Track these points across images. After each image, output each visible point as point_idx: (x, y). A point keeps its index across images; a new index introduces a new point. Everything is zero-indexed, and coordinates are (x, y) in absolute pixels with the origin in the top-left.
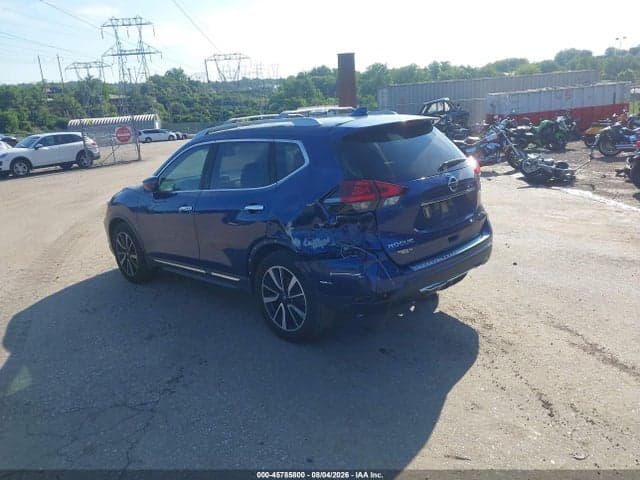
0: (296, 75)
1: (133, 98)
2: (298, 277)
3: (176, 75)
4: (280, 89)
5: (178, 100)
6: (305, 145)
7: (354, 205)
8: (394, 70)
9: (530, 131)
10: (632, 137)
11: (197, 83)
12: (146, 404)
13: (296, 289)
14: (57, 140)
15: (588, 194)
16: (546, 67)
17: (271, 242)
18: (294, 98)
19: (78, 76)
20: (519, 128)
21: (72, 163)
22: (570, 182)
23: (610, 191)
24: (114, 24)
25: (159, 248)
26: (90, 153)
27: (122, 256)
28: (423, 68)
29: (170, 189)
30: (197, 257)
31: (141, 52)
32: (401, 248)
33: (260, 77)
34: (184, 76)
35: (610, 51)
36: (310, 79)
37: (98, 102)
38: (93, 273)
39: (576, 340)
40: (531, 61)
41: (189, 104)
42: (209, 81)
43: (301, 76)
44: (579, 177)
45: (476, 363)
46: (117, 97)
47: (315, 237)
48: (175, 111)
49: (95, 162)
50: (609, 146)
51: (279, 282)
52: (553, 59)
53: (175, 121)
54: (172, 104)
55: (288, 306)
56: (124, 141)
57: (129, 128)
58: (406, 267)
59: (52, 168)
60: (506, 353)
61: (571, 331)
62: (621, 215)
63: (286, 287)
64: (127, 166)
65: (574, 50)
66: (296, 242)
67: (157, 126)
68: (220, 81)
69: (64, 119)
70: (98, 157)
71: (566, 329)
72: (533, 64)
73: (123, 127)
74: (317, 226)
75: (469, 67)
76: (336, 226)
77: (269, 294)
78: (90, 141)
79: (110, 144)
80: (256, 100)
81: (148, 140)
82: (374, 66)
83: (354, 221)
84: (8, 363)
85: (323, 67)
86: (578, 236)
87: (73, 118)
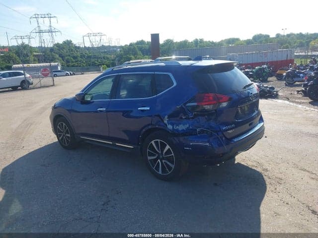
0: (129, 44)
1: (46, 55)
2: (169, 145)
3: (68, 43)
4: (121, 51)
5: (69, 56)
6: (173, 75)
7: (204, 106)
8: (177, 42)
9: (251, 72)
10: (301, 75)
11: (79, 48)
12: (93, 218)
13: (168, 152)
14: (10, 75)
15: (287, 102)
16: (248, 42)
17: (154, 127)
18: (128, 55)
19: (18, 43)
20: (246, 70)
21: (17, 87)
22: (275, 96)
23: (297, 100)
24: (36, 17)
25: (84, 131)
26: (28, 81)
27: (60, 135)
28: (190, 41)
29: (89, 99)
30: (107, 135)
31: (50, 31)
32: (229, 130)
33: (111, 45)
34: (72, 44)
35: (278, 35)
36: (136, 46)
37: (28, 56)
38: (43, 144)
39: (313, 176)
40: (241, 40)
41: (75, 58)
42: (85, 47)
43: (131, 45)
44: (280, 94)
45: (267, 190)
46: (37, 54)
47: (180, 124)
48: (68, 61)
49: (30, 86)
50: (290, 79)
51: (158, 148)
52: (251, 39)
53: (68, 66)
54: (66, 58)
55: (163, 161)
56: (46, 76)
57: (48, 69)
58: (231, 139)
59: (7, 89)
60: (281, 184)
61: (308, 171)
62: (308, 112)
63: (162, 151)
64: (47, 89)
65: (261, 34)
66: (170, 127)
67: (59, 68)
68: (91, 46)
69: (10, 65)
70: (32, 84)
71: (305, 170)
72: (243, 41)
73: (45, 68)
74: (181, 118)
75: (213, 42)
76: (192, 118)
77: (151, 155)
78: (28, 75)
79: (39, 77)
80: (108, 56)
81: (55, 76)
82: (167, 40)
83: (204, 115)
84: (5, 196)
85: (142, 41)
86: (291, 123)
87: (14, 64)
